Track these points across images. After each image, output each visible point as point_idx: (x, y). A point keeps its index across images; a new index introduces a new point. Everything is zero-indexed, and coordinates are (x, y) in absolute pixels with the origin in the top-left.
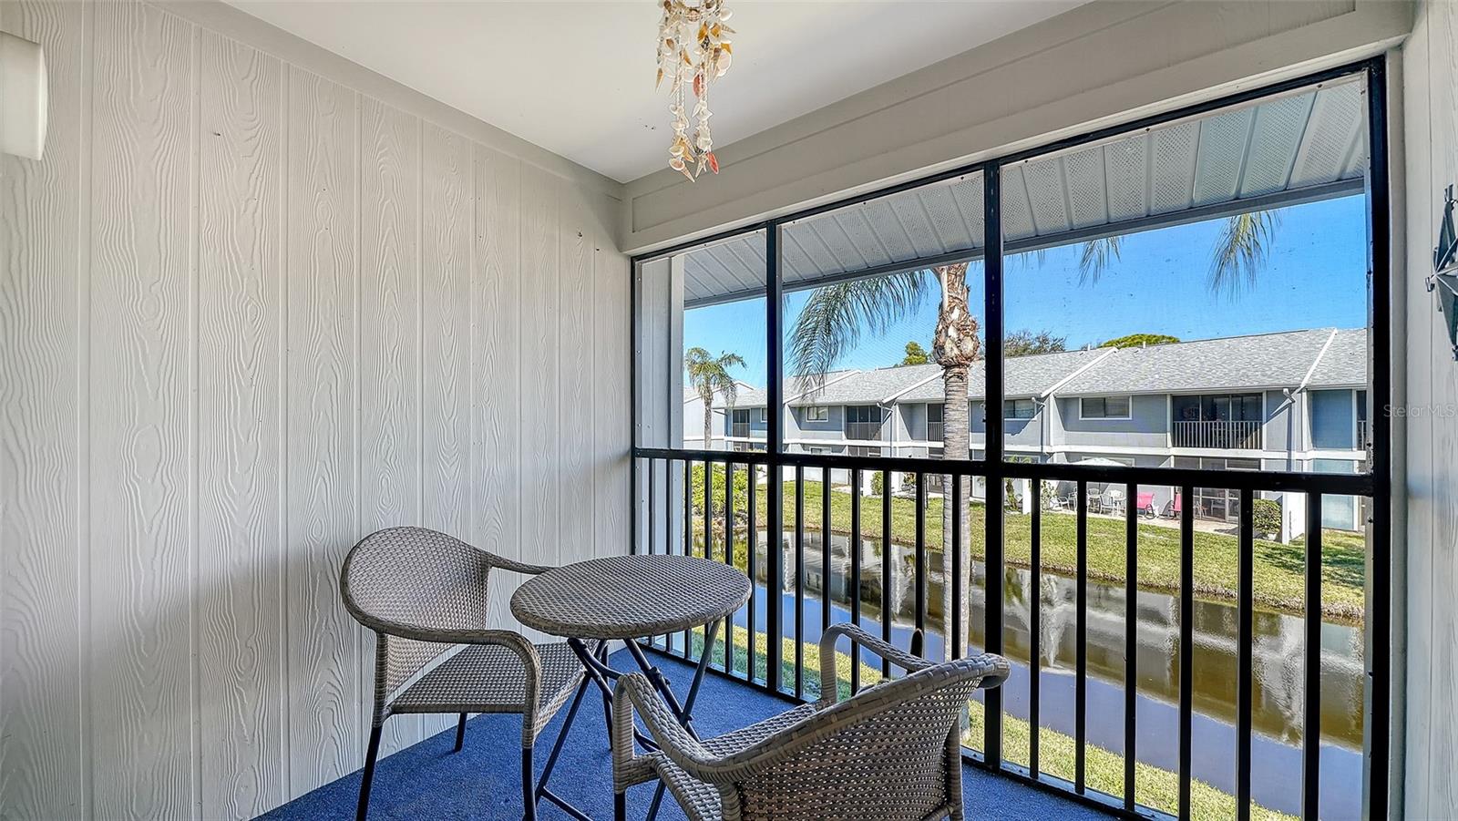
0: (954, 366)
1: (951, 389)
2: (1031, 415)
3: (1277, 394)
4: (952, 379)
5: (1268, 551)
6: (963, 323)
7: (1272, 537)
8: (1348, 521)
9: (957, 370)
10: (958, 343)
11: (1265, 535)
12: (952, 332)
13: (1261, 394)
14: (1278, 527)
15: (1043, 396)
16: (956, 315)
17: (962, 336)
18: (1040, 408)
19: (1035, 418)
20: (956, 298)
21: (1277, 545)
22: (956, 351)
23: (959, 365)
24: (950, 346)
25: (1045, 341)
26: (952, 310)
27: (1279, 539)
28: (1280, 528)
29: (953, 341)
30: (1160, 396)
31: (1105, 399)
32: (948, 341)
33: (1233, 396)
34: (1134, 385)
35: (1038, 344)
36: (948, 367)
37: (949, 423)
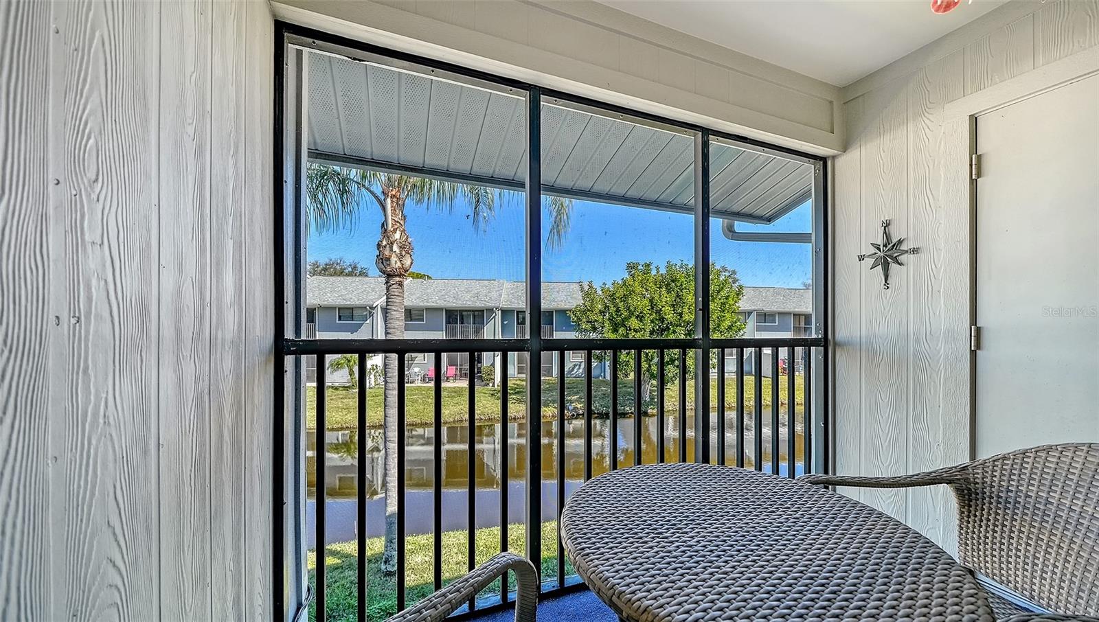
0: (396, 276)
1: (393, 293)
2: (365, 319)
3: (491, 310)
4: (394, 286)
5: (492, 392)
6: (404, 243)
7: (491, 385)
8: (513, 373)
9: (398, 279)
10: (401, 257)
11: (488, 384)
12: (395, 248)
13: (483, 311)
14: (492, 379)
15: (374, 306)
16: (397, 235)
17: (404, 253)
18: (371, 314)
19: (368, 322)
20: (398, 222)
21: (493, 389)
22: (399, 264)
23: (400, 275)
24: (395, 259)
25: (355, 268)
26: (395, 231)
27: (493, 386)
28: (494, 379)
29: (397, 256)
30: (439, 309)
31: (410, 310)
32: (394, 255)
33: (473, 311)
34: (427, 302)
35: (350, 269)
36: (389, 276)
37: (391, 321)
